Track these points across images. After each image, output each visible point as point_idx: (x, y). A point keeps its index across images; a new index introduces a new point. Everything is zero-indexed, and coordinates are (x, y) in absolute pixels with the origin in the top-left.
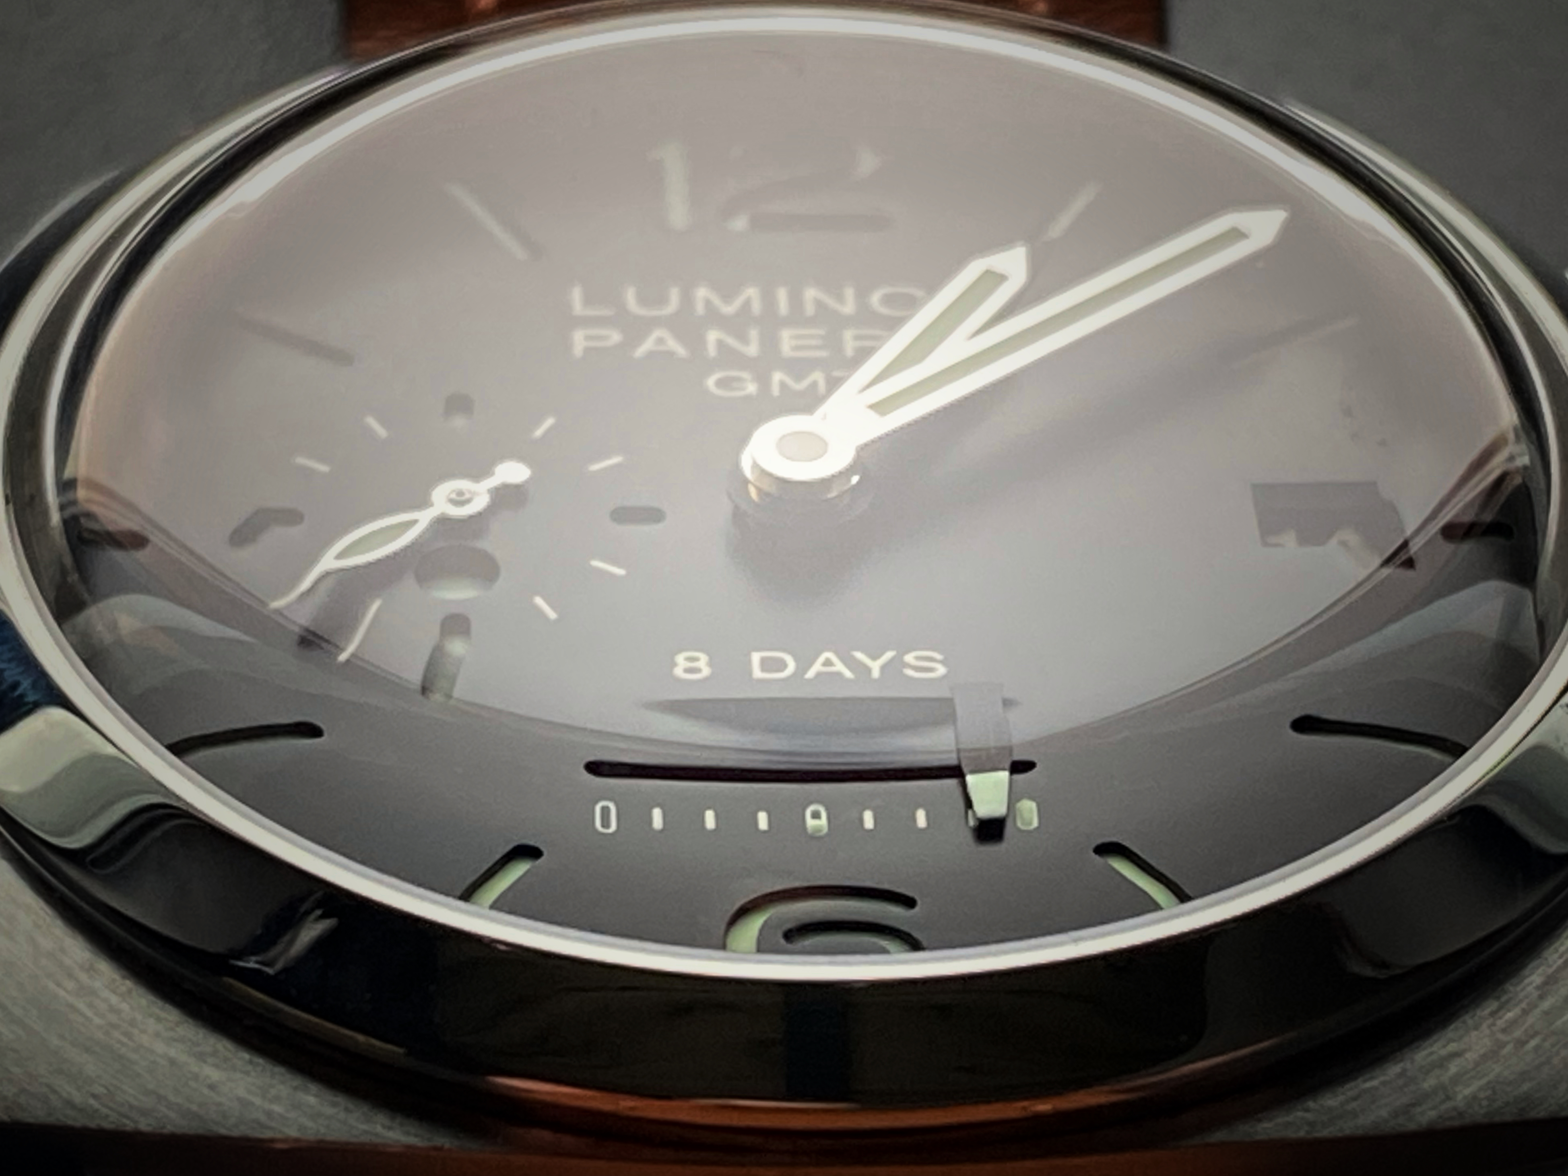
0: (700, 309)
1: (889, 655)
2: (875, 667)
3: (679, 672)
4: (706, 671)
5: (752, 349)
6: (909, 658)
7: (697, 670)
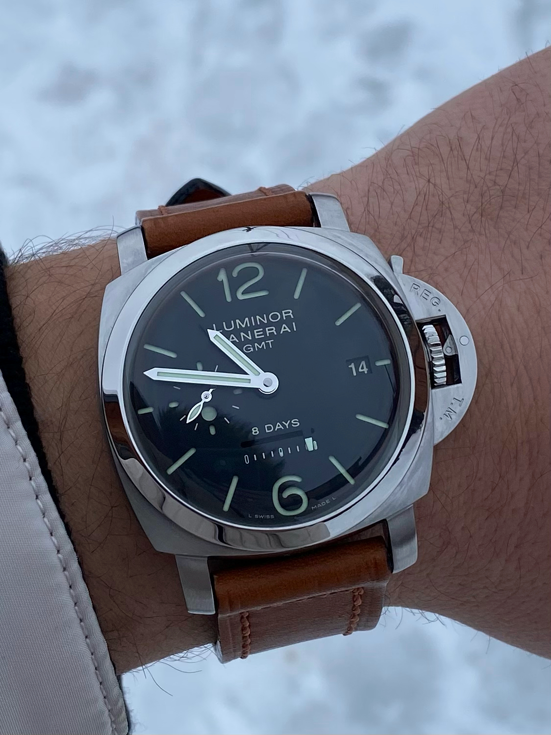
1: (289, 421)
2: (287, 425)
3: (253, 433)
4: (258, 432)
6: (292, 422)
7: (256, 432)
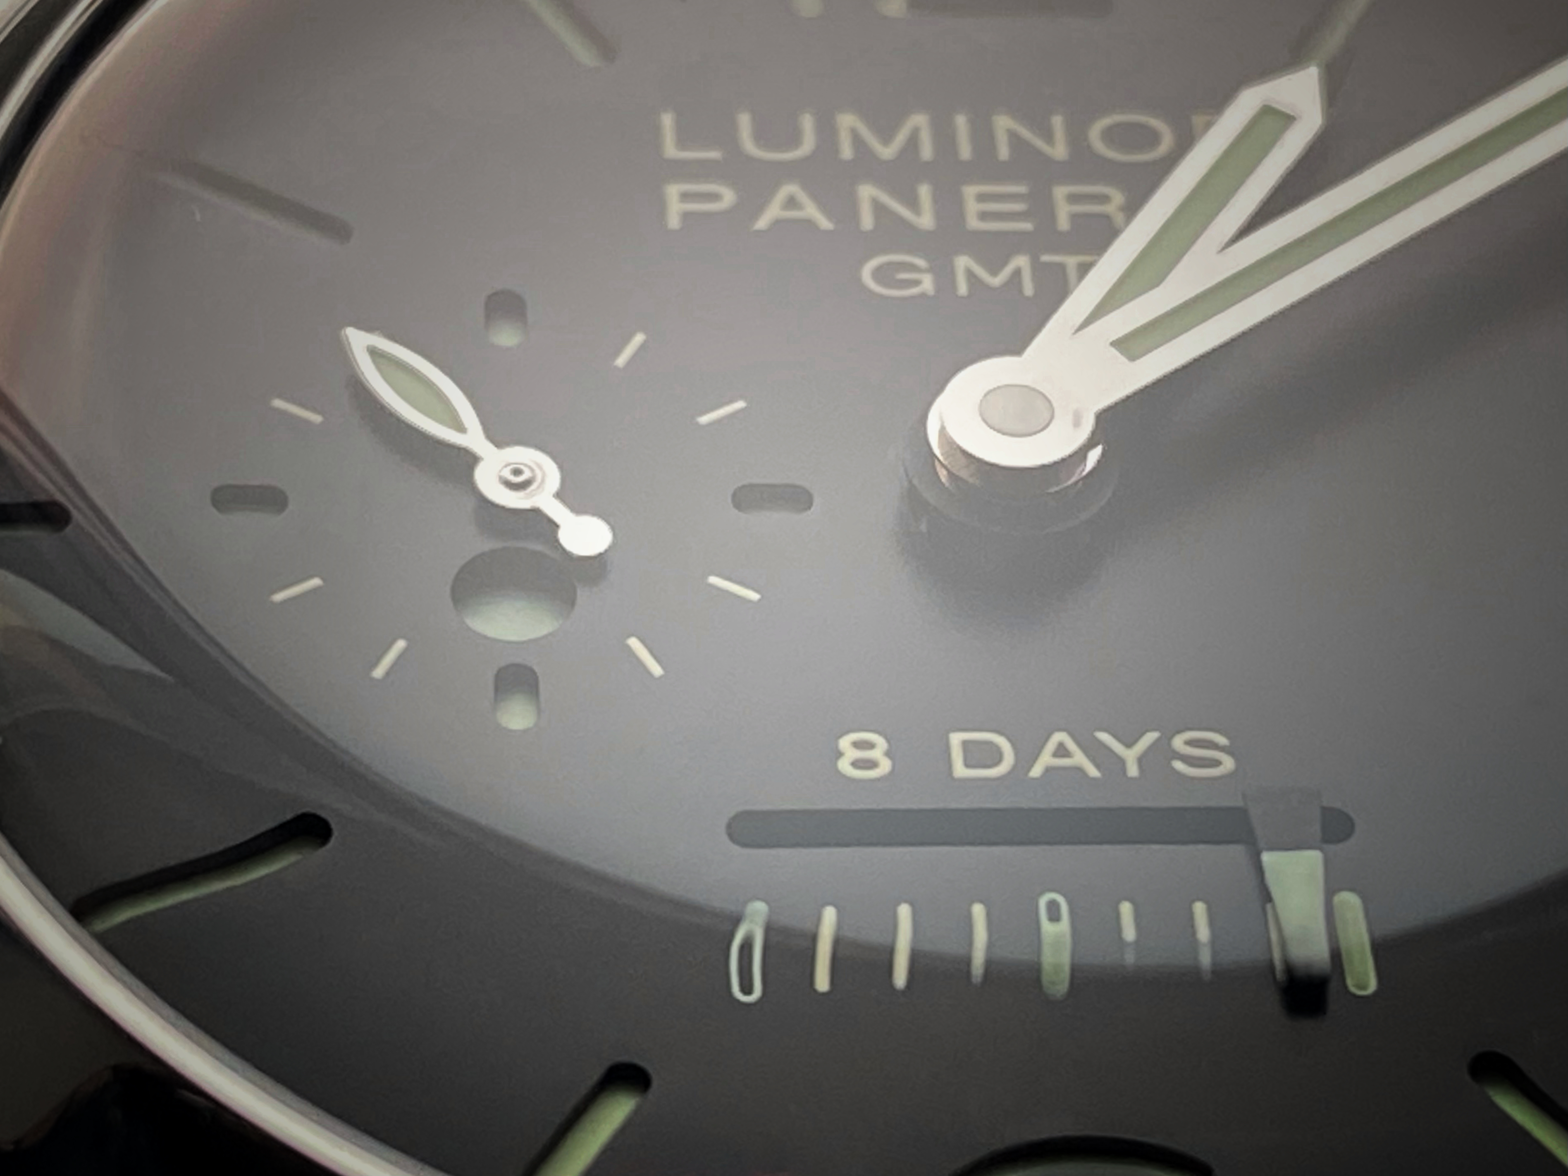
0: (847, 152)
1: (1150, 737)
2: (1130, 756)
3: (844, 766)
4: (885, 766)
5: (926, 220)
6: (1178, 743)
7: (872, 764)
